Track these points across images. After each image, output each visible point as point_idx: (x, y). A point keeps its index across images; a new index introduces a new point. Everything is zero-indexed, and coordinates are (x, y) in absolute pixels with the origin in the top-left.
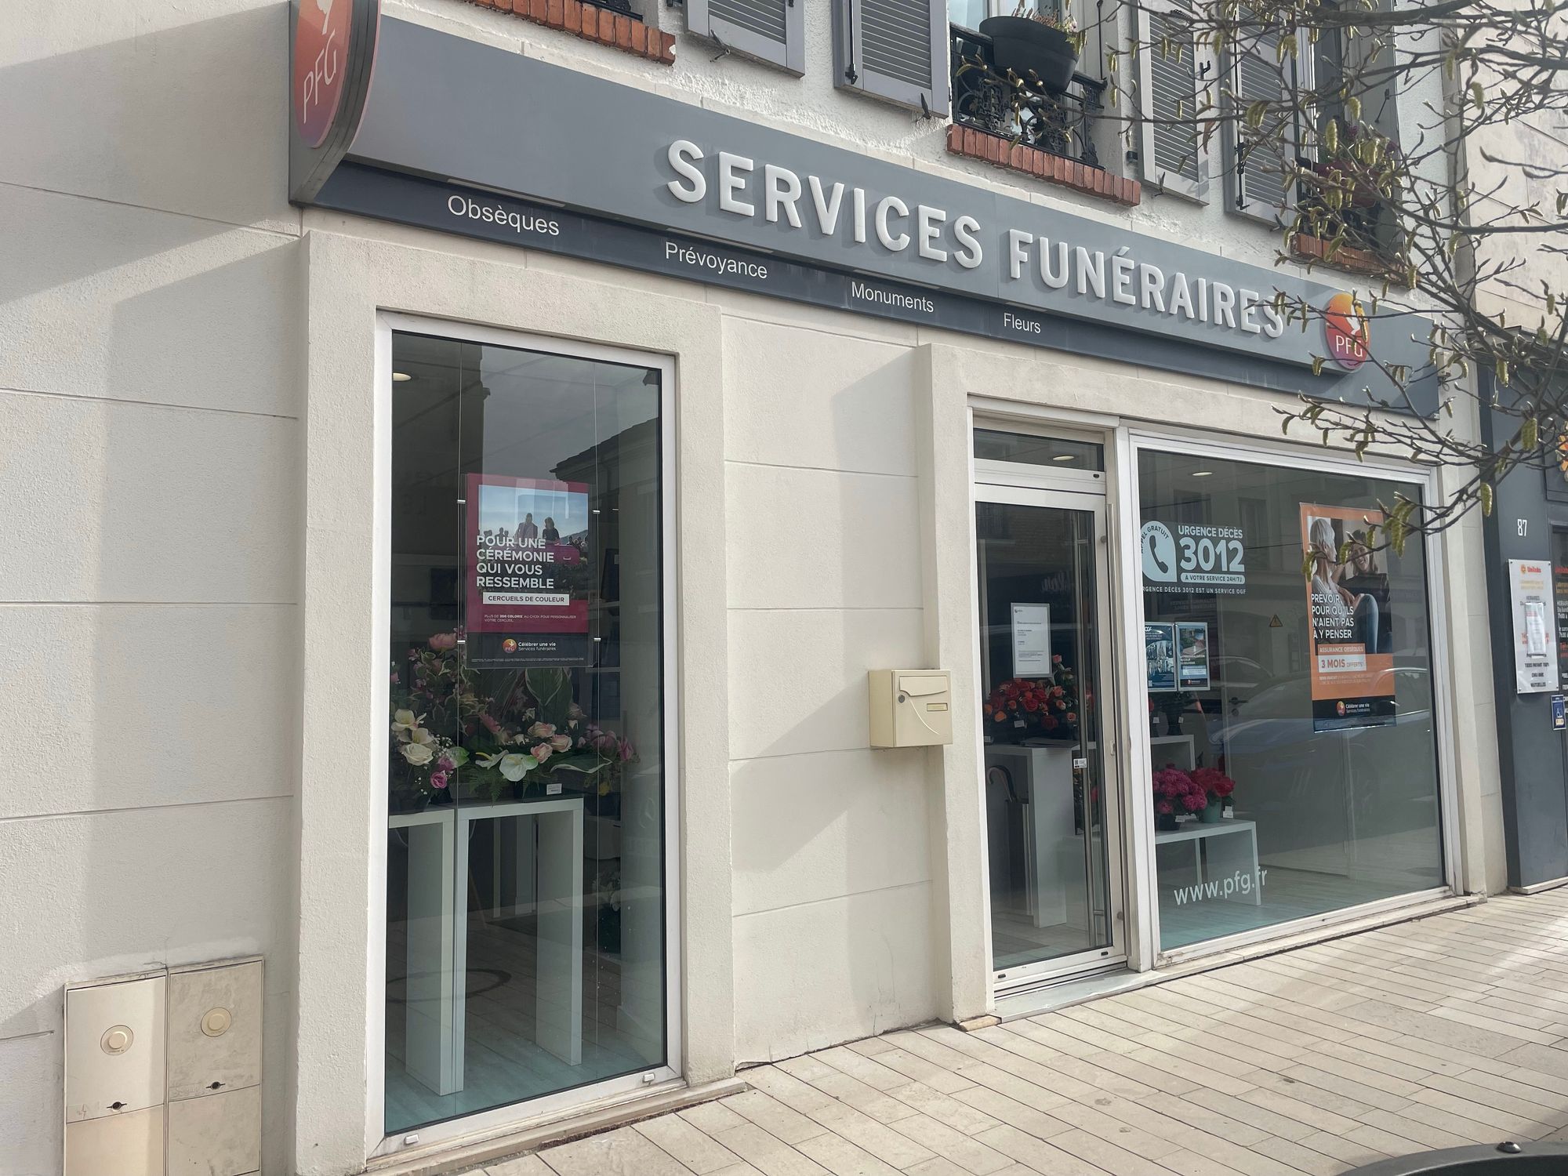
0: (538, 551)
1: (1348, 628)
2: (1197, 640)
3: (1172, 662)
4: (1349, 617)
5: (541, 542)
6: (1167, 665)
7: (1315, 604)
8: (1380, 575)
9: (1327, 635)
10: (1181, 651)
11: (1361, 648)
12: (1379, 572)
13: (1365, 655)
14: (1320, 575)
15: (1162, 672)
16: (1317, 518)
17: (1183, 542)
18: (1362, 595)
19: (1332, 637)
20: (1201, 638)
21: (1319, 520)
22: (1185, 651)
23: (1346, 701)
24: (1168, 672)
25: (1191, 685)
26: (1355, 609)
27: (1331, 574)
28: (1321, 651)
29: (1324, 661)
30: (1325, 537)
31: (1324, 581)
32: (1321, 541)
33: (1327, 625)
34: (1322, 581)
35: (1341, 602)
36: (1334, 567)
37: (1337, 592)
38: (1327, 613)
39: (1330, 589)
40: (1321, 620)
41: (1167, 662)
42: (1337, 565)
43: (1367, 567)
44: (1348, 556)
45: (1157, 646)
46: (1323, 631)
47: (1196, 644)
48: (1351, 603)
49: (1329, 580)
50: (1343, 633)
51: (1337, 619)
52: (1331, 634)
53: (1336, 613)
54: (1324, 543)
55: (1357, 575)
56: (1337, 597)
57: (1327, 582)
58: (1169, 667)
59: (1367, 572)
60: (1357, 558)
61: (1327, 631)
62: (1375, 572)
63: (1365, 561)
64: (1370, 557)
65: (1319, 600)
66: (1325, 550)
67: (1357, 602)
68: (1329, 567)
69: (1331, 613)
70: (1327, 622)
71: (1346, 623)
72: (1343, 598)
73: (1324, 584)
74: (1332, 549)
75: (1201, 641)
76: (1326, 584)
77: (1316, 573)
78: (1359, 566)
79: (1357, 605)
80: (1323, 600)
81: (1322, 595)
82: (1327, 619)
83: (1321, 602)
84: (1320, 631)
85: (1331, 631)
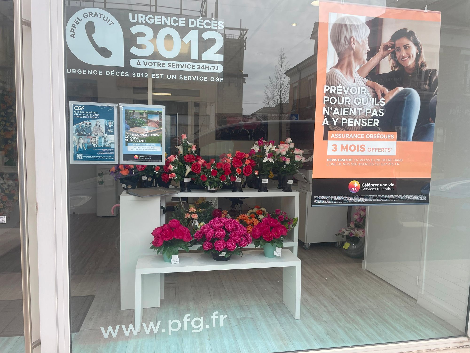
1: (375, 117)
2: (150, 121)
3: (113, 139)
4: (378, 108)
6: (105, 142)
7: (328, 94)
8: (427, 72)
9: (343, 123)
10: (127, 129)
11: (393, 135)
12: (427, 68)
13: (395, 142)
14: (341, 68)
15: (98, 147)
16: (343, 15)
17: (134, 30)
18: (401, 89)
19: (349, 125)
20: (156, 118)
22: (132, 130)
23: (361, 181)
24: (105, 147)
25: (139, 160)
26: (387, 101)
27: (358, 68)
28: (333, 136)
29: (336, 146)
30: (354, 34)
31: (347, 74)
32: (348, 37)
33: (344, 114)
34: (343, 74)
35: (368, 94)
36: (364, 62)
37: (364, 85)
38: (346, 104)
39: (354, 82)
40: (336, 109)
41: (105, 139)
42: (368, 60)
43: (410, 63)
44: (386, 52)
45: (90, 124)
46: (337, 119)
47: (149, 124)
48: (383, 95)
49: (354, 73)
50: (367, 122)
51: (360, 109)
52: (349, 122)
53: (359, 103)
54: (352, 40)
55: (396, 70)
56: (364, 90)
57: (351, 74)
58: (108, 143)
59: (411, 67)
60: (398, 54)
61: (343, 119)
62: (422, 66)
63: (409, 57)
64: (417, 53)
65: (336, 91)
66: (353, 45)
67: (391, 95)
68: (355, 61)
69: (352, 103)
70: (344, 111)
71: (371, 113)
72: (371, 90)
73: (346, 78)
74: (363, 46)
75: (155, 122)
76: (349, 76)
77: (336, 67)
78: (400, 61)
79: (391, 97)
80: (343, 91)
81: (341, 87)
82: (345, 109)
83: (338, 93)
84: (333, 119)
85: (349, 119)
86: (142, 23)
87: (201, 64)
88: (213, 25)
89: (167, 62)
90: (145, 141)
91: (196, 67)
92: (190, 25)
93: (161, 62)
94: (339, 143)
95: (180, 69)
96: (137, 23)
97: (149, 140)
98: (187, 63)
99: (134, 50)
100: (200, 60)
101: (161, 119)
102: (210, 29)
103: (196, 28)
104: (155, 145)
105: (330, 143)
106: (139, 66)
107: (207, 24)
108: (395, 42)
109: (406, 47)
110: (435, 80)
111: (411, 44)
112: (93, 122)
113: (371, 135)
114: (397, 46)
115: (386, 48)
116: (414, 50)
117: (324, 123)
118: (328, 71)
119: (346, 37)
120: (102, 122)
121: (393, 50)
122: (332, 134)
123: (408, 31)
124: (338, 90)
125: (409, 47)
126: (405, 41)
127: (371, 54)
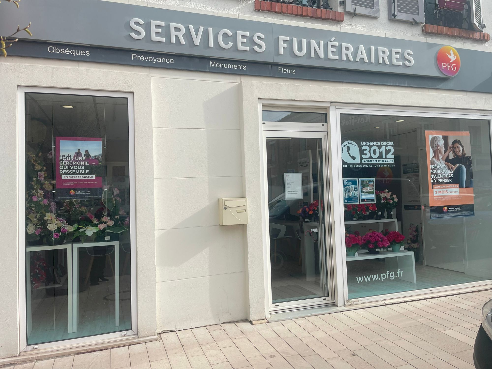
0: (83, 161)
1: (450, 178)
2: (370, 185)
3: (357, 193)
4: (450, 174)
5: (84, 158)
6: (355, 194)
7: (432, 169)
8: (468, 157)
9: (438, 181)
10: (362, 189)
11: (457, 185)
12: (467, 156)
13: (459, 188)
14: (435, 158)
15: (352, 197)
16: (434, 136)
17: (363, 148)
18: (458, 165)
19: (441, 182)
20: (372, 183)
21: (435, 136)
22: (363, 189)
23: (448, 207)
24: (355, 197)
25: (367, 201)
26: (454, 171)
27: (441, 157)
28: (435, 187)
29: (437, 191)
30: (438, 143)
31: (437, 160)
32: (436, 145)
33: (438, 177)
34: (436, 160)
35: (446, 168)
36: (443, 154)
37: (444, 164)
38: (438, 173)
39: (441, 163)
40: (435, 175)
41: (354, 193)
42: (444, 153)
43: (460, 154)
44: (451, 150)
45: (349, 187)
46: (436, 180)
47: (369, 186)
48: (452, 168)
49: (440, 160)
50: (447, 180)
51: (444, 175)
52: (441, 181)
53: (443, 172)
54: (438, 146)
55: (455, 157)
56: (444, 166)
57: (439, 160)
58: (355, 195)
59: (461, 155)
60: (455, 151)
61: (438, 179)
62: (465, 155)
63: (460, 151)
64: (462, 150)
65: (434, 167)
66: (438, 148)
67: (455, 168)
68: (440, 155)
69: (441, 173)
70: (438, 176)
71: (448, 176)
72: (447, 166)
73: (437, 161)
74: (442, 148)
75: (371, 185)
76: (438, 161)
77: (433, 157)
78: (456, 153)
79: (455, 169)
80: (437, 167)
81: (436, 166)
82: (438, 175)
83: (435, 168)
84: (435, 180)
85: (440, 179)
86: (365, 145)
87: (387, 160)
88: (390, 144)
89: (374, 160)
90: (368, 193)
91: (385, 161)
92: (382, 145)
93: (372, 160)
94: (438, 190)
95: (379, 162)
96: (364, 145)
97: (370, 193)
98: (382, 160)
99: (363, 156)
100: (386, 158)
101: (373, 184)
102: (389, 146)
103: (384, 145)
104: (371, 194)
105: (434, 190)
106: (365, 162)
107: (388, 144)
108: (453, 145)
109: (458, 147)
110: (471, 161)
111: (460, 146)
112: (350, 186)
113: (449, 186)
114: (454, 147)
115: (450, 148)
116: (461, 148)
117: (431, 182)
118: (431, 159)
119: (435, 144)
120: (353, 186)
121: (453, 149)
122: (435, 186)
123: (458, 140)
124: (435, 167)
125: (459, 147)
126: (457, 145)
127: (445, 151)
